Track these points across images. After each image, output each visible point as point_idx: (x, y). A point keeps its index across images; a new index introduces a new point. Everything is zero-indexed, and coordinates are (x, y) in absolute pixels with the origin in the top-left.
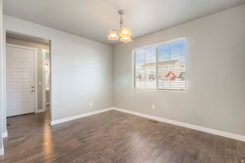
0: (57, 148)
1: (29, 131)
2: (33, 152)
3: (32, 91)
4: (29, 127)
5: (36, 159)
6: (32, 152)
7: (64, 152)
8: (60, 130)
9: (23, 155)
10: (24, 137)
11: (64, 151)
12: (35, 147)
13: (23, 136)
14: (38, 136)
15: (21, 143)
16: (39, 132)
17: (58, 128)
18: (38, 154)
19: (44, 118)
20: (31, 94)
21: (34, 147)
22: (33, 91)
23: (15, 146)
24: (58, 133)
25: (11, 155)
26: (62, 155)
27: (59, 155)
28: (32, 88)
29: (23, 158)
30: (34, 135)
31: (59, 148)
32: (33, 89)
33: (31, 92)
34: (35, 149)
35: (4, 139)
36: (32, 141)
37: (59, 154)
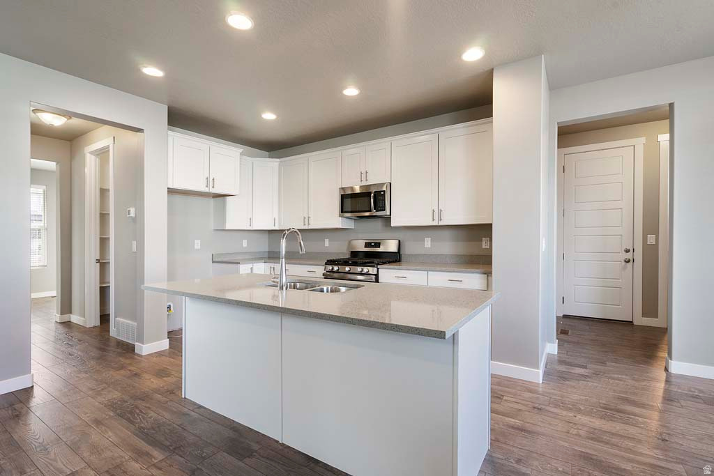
0: (663, 440)
1: (603, 363)
2: (595, 411)
3: (627, 261)
4: (606, 352)
5: (596, 429)
6: (592, 409)
7: (682, 462)
8: (696, 397)
9: (573, 405)
10: (587, 371)
11: (683, 460)
12: (604, 402)
13: (585, 367)
14: (622, 383)
15: (576, 380)
16: (626, 375)
17: (692, 389)
18: (603, 421)
19: (655, 345)
20: (624, 268)
21: (601, 401)
22: (629, 261)
23: (565, 379)
24: (683, 403)
25: (553, 391)
26: (669, 466)
27: (659, 459)
28: (627, 251)
29: (570, 409)
30: (613, 375)
31: (667, 443)
32: (629, 256)
33: (624, 263)
34: (601, 407)
35: (549, 357)
36: (601, 387)
37: (662, 457)
